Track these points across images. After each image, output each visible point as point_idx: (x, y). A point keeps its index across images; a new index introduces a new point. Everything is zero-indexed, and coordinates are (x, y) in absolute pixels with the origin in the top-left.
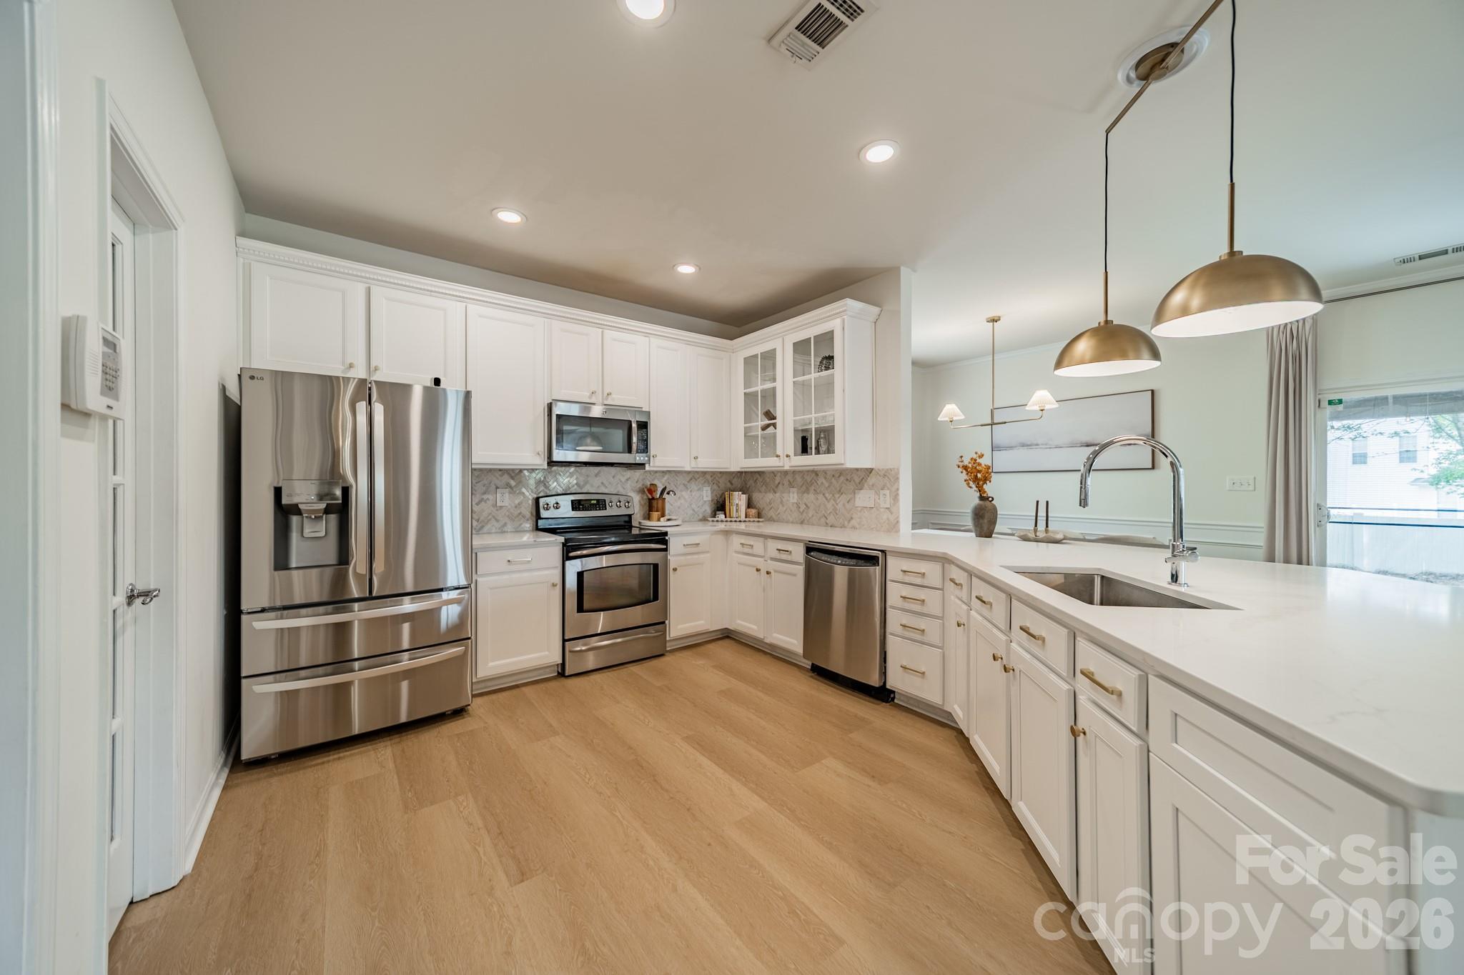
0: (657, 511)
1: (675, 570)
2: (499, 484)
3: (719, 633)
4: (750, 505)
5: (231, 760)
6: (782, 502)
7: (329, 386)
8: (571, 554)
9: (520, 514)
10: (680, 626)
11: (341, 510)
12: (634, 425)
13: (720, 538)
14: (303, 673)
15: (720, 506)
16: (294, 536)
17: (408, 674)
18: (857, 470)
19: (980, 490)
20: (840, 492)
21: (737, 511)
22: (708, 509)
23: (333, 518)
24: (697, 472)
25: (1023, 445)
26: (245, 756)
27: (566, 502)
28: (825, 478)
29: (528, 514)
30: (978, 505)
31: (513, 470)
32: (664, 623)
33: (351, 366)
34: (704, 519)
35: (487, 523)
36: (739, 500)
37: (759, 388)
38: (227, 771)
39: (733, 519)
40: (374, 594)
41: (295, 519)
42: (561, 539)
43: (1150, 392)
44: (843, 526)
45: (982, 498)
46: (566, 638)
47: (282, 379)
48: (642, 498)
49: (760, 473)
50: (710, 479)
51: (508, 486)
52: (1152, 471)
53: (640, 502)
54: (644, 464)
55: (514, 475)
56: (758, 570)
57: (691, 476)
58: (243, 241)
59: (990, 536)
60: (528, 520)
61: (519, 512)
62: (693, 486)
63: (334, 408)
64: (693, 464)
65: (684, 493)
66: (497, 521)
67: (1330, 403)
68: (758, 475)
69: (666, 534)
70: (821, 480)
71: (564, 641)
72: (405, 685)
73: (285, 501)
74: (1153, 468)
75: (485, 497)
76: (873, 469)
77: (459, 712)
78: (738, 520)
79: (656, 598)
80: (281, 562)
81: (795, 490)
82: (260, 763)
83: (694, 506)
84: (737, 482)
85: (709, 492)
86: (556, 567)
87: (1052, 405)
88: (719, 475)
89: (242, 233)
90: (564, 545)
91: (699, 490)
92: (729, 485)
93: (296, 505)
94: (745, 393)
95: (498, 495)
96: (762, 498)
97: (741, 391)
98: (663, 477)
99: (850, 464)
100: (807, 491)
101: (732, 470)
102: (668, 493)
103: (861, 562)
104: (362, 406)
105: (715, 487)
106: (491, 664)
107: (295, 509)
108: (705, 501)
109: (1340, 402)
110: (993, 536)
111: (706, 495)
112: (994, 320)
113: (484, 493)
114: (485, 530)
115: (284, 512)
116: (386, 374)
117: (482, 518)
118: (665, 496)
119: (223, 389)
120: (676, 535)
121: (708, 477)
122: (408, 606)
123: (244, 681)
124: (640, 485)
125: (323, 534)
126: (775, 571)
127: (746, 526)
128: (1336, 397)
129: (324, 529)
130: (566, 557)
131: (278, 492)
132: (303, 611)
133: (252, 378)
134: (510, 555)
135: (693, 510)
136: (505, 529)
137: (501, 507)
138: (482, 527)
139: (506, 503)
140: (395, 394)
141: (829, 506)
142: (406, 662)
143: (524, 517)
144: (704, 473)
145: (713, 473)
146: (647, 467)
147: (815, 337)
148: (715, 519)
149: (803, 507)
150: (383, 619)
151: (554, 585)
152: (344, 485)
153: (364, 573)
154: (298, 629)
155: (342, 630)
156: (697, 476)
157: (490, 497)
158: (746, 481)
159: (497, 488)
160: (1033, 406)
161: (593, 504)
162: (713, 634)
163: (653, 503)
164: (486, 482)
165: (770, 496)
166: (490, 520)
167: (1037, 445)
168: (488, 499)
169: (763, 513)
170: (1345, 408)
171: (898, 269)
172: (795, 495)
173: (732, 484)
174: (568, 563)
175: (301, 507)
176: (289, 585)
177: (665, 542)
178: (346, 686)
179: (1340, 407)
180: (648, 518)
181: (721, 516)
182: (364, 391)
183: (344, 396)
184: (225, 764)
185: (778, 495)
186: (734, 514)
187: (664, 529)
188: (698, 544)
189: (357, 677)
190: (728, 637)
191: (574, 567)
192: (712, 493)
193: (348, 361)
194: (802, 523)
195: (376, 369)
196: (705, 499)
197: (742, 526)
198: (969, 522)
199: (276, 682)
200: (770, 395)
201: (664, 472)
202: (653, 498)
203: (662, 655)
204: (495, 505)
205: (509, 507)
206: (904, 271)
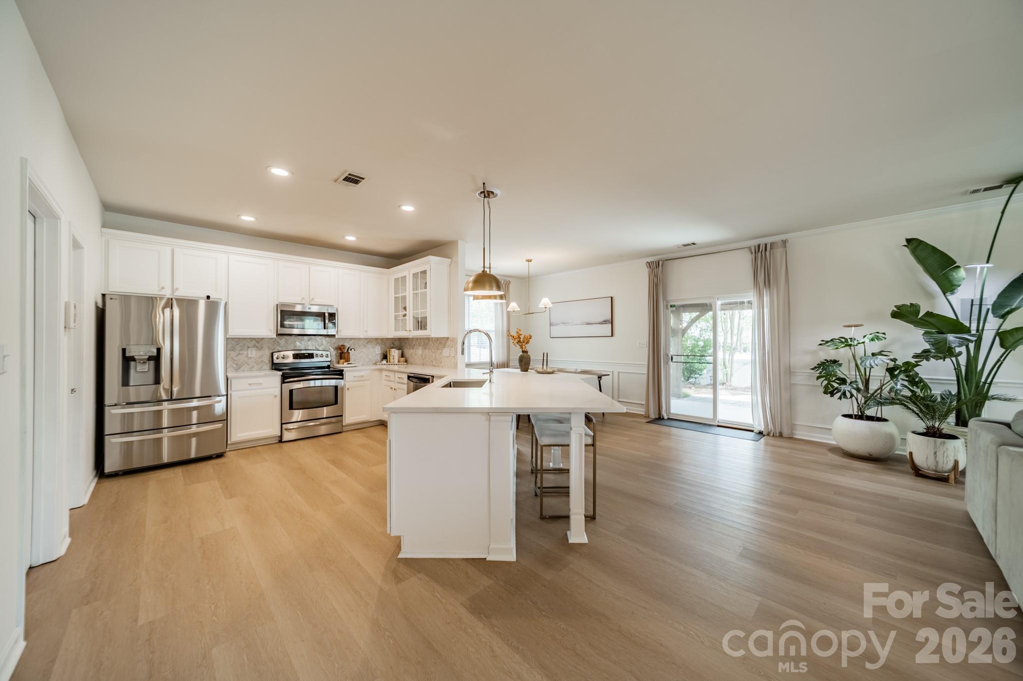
0: (344, 359)
1: (348, 389)
2: (249, 346)
3: (377, 422)
4: (402, 356)
5: (99, 473)
6: (416, 354)
7: (150, 301)
8: (286, 381)
9: (262, 361)
10: (350, 417)
11: (156, 359)
12: (327, 314)
13: (377, 373)
14: (135, 434)
15: (385, 357)
16: (132, 372)
17: (196, 435)
18: (443, 338)
19: (522, 347)
20: (438, 349)
21: (393, 359)
22: (379, 358)
23: (152, 363)
24: (372, 339)
25: (564, 323)
26: (107, 470)
27: (290, 354)
28: (432, 342)
29: (267, 361)
30: (521, 355)
31: (258, 338)
32: (342, 416)
33: (163, 288)
34: (375, 364)
35: (242, 366)
36: (395, 354)
37: (400, 295)
38: (96, 479)
39: (390, 363)
40: (174, 398)
41: (132, 364)
42: (280, 373)
43: (610, 298)
44: (438, 366)
45: (523, 352)
46: (283, 422)
47: (125, 298)
48: (337, 352)
49: (407, 339)
50: (380, 342)
51: (255, 346)
52: (611, 337)
53: (336, 354)
54: (335, 335)
55: (257, 342)
56: (391, 388)
57: (368, 341)
58: (105, 230)
59: (527, 371)
60: (267, 364)
61: (261, 360)
62: (369, 346)
63: (154, 312)
64: (365, 335)
65: (363, 350)
66: (248, 364)
67: (671, 306)
68: (405, 340)
69: (343, 370)
70: (431, 343)
71: (282, 424)
72: (194, 440)
73: (127, 355)
74: (612, 336)
75: (241, 352)
76: (448, 338)
77: (220, 456)
78: (393, 364)
79: (336, 403)
80: (125, 382)
81: (420, 348)
82: (114, 475)
83: (370, 357)
84: (397, 343)
85: (380, 349)
86: (277, 387)
87: (550, 305)
88: (386, 340)
89: (104, 225)
90: (282, 376)
91: (373, 348)
92: (392, 345)
93: (133, 357)
94: (395, 297)
95: (249, 351)
96: (408, 352)
97: (392, 296)
98: (350, 341)
99: (433, 336)
100: (425, 348)
101: (390, 337)
102: (351, 350)
103: (421, 382)
104: (168, 311)
105: (383, 346)
106: (239, 435)
107: (133, 359)
108: (377, 354)
109: (674, 306)
110: (529, 370)
111: (378, 351)
112: (529, 261)
113: (241, 350)
114: (242, 369)
115: (127, 361)
116: (184, 292)
117: (239, 363)
118: (349, 351)
119: (96, 303)
120: (348, 371)
121: (379, 341)
122: (195, 403)
123: (106, 437)
124: (336, 345)
125: (147, 370)
126: (398, 388)
127: (399, 368)
128: (672, 304)
129: (149, 367)
130: (283, 382)
131: (124, 350)
132: (136, 405)
133: (111, 299)
134: (251, 381)
135: (370, 359)
136: (253, 369)
137: (251, 358)
138: (239, 368)
139: (253, 355)
140: (188, 305)
141: (434, 355)
142: (194, 429)
143: (265, 363)
144: (376, 339)
145: (382, 339)
146: (336, 337)
147: (401, 277)
148: (381, 363)
149: (424, 357)
150: (182, 409)
151: (276, 396)
152: (158, 347)
153: (168, 388)
154: (132, 413)
155: (159, 413)
156: (372, 340)
157: (244, 352)
158: (400, 344)
159: (248, 347)
160: (541, 305)
161: (306, 356)
162: (374, 423)
163: (343, 354)
164: (241, 344)
165: (411, 351)
166: (244, 364)
167: (568, 323)
168: (243, 353)
169: (408, 360)
170: (676, 309)
171: (457, 241)
172: (421, 350)
173: (394, 345)
174: (283, 385)
175: (135, 357)
176: (128, 394)
177: (342, 375)
178: (160, 440)
179: (674, 308)
180: (338, 363)
181: (384, 362)
182: (169, 304)
183: (159, 307)
184: (96, 476)
185: (414, 350)
186: (392, 361)
187: (342, 368)
188: (362, 376)
189: (166, 435)
190: (383, 425)
191: (288, 387)
192: (381, 350)
193: (162, 286)
194: (423, 365)
195: (177, 289)
196: (377, 353)
197: (396, 368)
198: (517, 363)
199: (121, 437)
200: (404, 298)
201: (351, 339)
202: (342, 353)
203: (340, 432)
204: (247, 357)
205: (256, 357)
206: (460, 242)
